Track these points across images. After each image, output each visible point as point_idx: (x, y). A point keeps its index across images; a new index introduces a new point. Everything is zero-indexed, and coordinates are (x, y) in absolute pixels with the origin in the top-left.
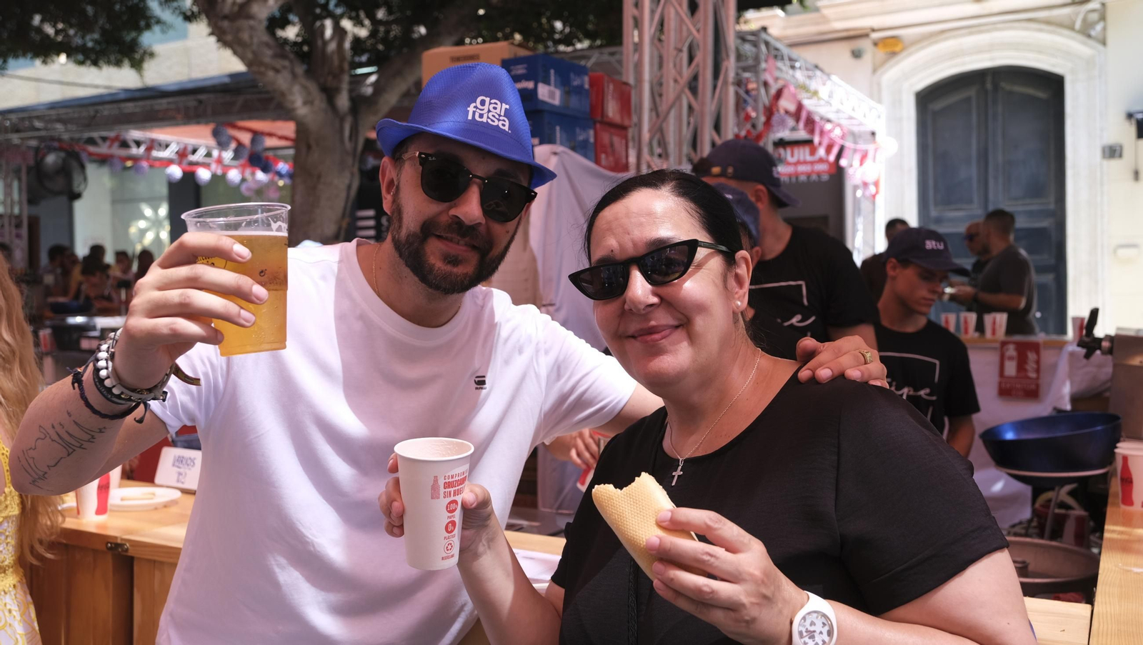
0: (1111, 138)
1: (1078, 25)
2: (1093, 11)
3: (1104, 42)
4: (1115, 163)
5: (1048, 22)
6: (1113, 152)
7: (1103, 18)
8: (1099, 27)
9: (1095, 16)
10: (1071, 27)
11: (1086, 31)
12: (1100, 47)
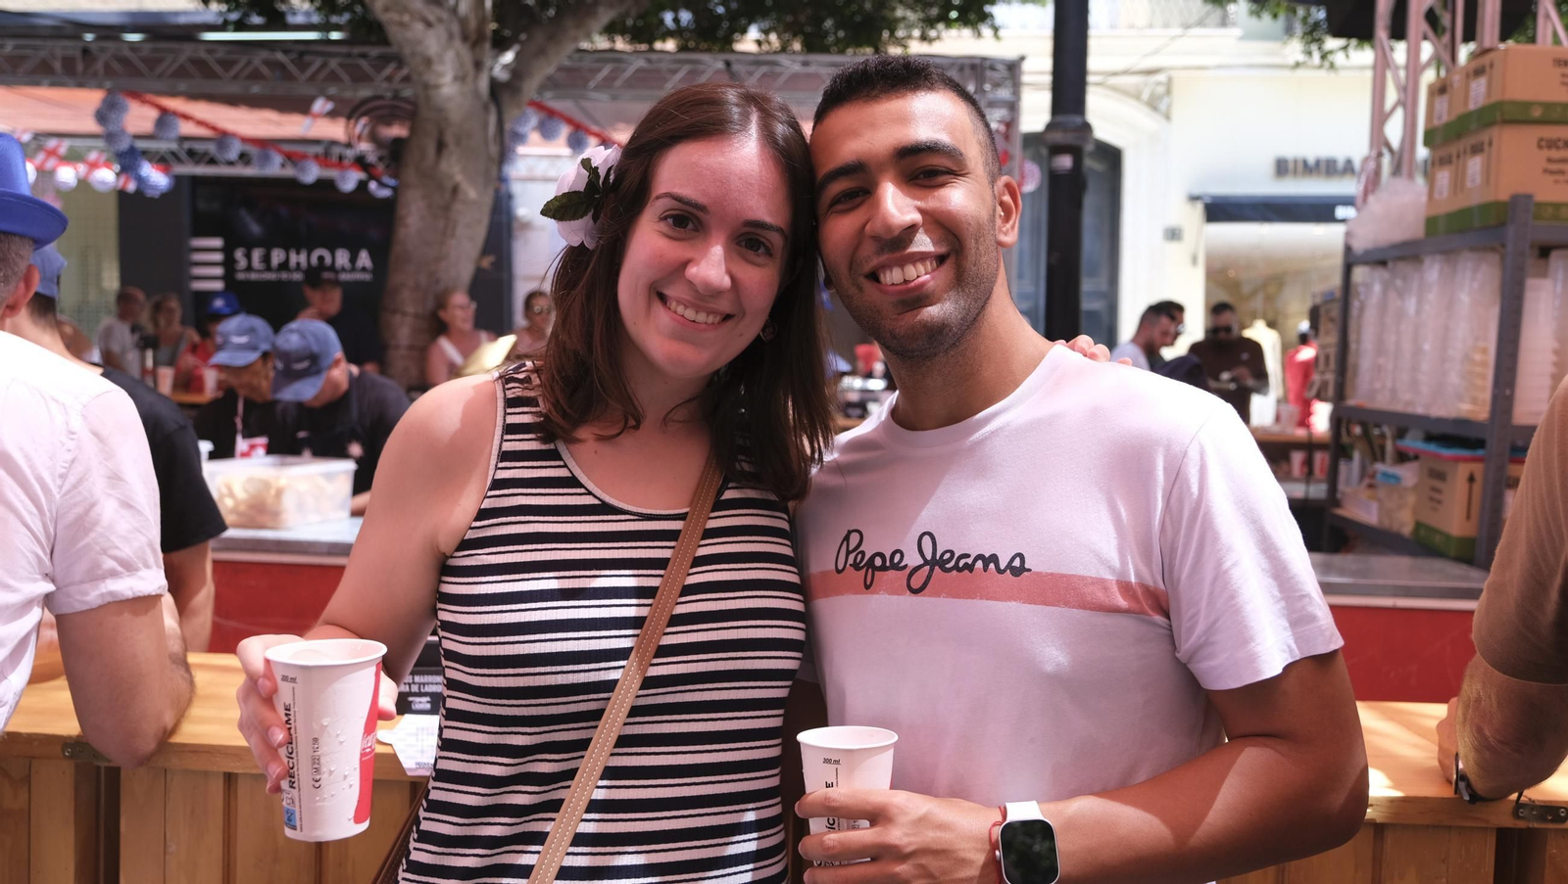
0: (1173, 221)
1: (1145, 96)
2: (1159, 84)
3: (1168, 117)
4: (1173, 247)
5: (1115, 89)
6: (1173, 235)
7: (1168, 92)
8: (1166, 101)
9: (1161, 90)
10: (1137, 97)
11: (1153, 104)
12: (1163, 122)
